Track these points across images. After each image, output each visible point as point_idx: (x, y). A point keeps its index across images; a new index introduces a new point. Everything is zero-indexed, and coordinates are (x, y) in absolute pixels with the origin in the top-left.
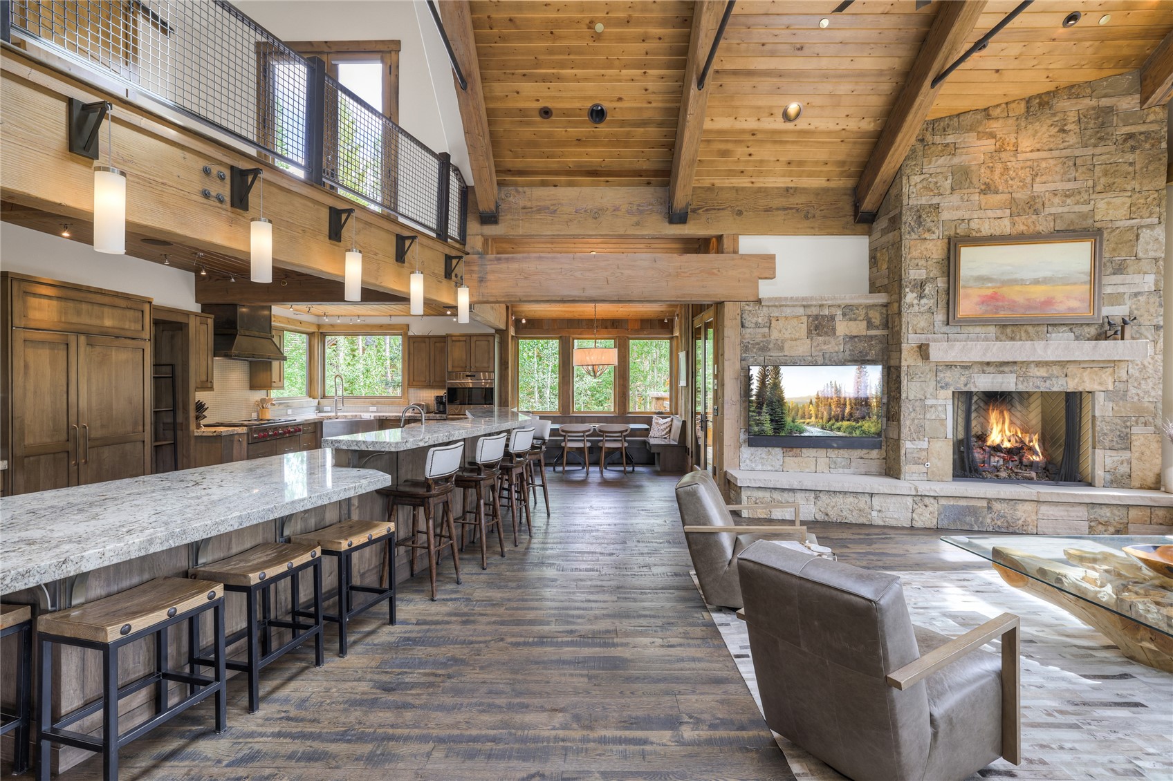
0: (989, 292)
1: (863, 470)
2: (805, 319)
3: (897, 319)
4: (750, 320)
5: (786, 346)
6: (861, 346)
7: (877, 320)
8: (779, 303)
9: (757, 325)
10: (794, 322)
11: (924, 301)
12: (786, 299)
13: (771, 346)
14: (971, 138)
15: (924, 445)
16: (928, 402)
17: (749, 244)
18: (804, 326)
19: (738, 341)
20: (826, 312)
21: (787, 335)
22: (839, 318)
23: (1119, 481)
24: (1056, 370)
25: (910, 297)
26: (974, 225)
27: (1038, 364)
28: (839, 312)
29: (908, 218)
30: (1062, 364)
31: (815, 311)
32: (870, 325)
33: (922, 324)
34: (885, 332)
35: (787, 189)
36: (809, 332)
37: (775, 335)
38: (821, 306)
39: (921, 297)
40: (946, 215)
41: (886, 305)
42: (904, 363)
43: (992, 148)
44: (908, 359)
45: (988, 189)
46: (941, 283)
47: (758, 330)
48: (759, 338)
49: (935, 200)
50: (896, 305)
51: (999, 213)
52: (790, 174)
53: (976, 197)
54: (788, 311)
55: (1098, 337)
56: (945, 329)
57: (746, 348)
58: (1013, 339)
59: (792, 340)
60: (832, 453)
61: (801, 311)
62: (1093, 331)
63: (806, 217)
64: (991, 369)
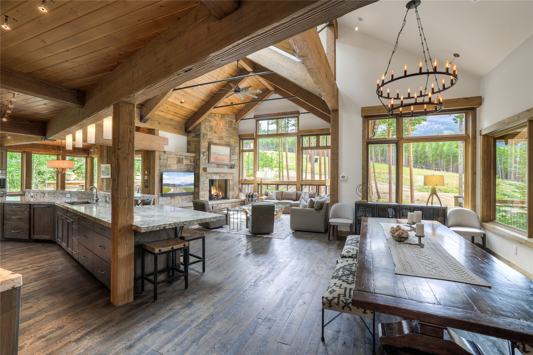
0: (215, 156)
1: (189, 201)
2: (176, 158)
3: (198, 161)
4: (162, 158)
5: (171, 166)
6: (189, 167)
7: (192, 161)
8: (170, 153)
9: (164, 160)
10: (173, 159)
11: (204, 157)
12: (172, 152)
13: (168, 166)
14: (212, 119)
15: (204, 193)
16: (205, 182)
17: (162, 133)
18: (176, 160)
19: (159, 164)
20: (181, 157)
21: (172, 163)
22: (184, 159)
23: (233, 198)
24: (225, 175)
25: (202, 156)
26: (213, 140)
27: (223, 173)
28: (184, 157)
29: (202, 135)
30: (226, 173)
31: (178, 156)
32: (191, 162)
33: (204, 163)
34: (194, 164)
35: (171, 119)
36: (177, 162)
37: (169, 163)
38: (180, 155)
39: (204, 156)
40: (208, 137)
41: (194, 157)
42: (200, 172)
43: (216, 123)
44: (201, 171)
45: (215, 132)
46: (207, 153)
47: (164, 161)
48: (164, 163)
49: (207, 133)
50: (198, 157)
51: (217, 138)
52: (173, 115)
53: (213, 134)
54: (172, 156)
55: (230, 168)
56: (208, 164)
57: (161, 166)
58: (219, 167)
59: (173, 164)
60: (182, 197)
61: (175, 156)
62: (229, 166)
63: (175, 128)
64: (215, 174)
